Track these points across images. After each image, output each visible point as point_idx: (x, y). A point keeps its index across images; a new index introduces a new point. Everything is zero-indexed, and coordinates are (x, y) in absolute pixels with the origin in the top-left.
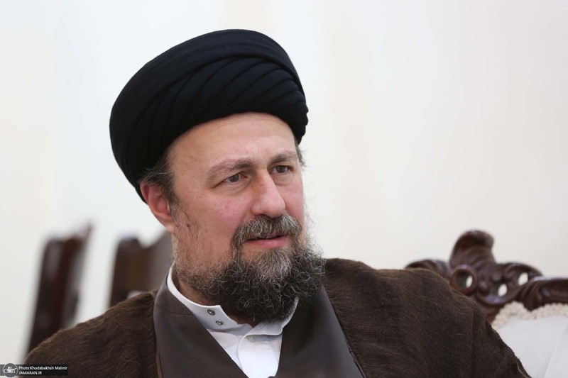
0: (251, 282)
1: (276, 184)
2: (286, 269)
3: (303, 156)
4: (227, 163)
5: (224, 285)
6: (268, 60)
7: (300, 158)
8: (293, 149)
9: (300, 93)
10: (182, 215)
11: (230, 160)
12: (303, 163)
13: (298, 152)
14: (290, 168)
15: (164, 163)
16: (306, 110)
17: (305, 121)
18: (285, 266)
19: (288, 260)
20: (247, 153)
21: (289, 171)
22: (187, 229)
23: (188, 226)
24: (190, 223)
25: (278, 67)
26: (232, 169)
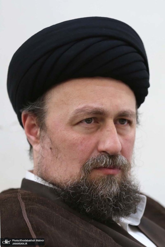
0: (92, 195)
1: (118, 133)
2: (115, 190)
3: (139, 118)
4: (87, 109)
5: (73, 193)
6: (129, 44)
7: (137, 118)
8: (134, 110)
9: (147, 72)
10: (48, 140)
11: (89, 107)
12: (138, 123)
13: (137, 113)
14: (130, 123)
15: (43, 100)
16: (148, 86)
17: (146, 93)
18: (115, 189)
19: (117, 184)
20: (102, 105)
21: (128, 125)
22: (50, 150)
23: (51, 149)
24: (52, 147)
25: (135, 50)
26: (89, 113)
